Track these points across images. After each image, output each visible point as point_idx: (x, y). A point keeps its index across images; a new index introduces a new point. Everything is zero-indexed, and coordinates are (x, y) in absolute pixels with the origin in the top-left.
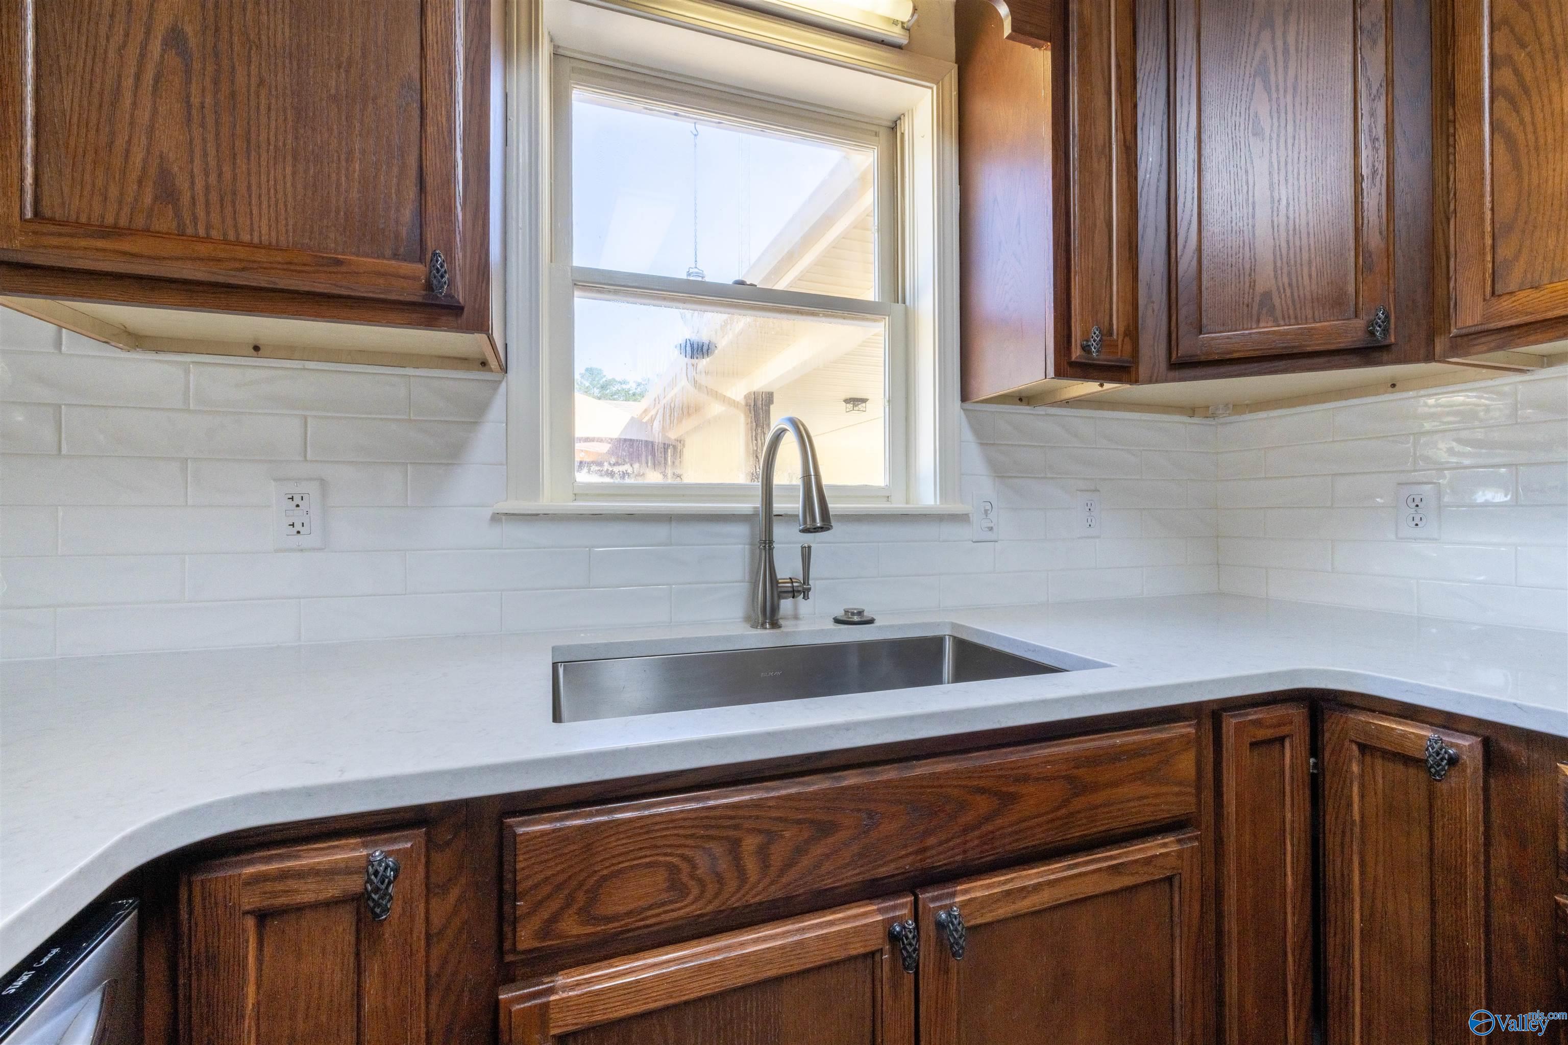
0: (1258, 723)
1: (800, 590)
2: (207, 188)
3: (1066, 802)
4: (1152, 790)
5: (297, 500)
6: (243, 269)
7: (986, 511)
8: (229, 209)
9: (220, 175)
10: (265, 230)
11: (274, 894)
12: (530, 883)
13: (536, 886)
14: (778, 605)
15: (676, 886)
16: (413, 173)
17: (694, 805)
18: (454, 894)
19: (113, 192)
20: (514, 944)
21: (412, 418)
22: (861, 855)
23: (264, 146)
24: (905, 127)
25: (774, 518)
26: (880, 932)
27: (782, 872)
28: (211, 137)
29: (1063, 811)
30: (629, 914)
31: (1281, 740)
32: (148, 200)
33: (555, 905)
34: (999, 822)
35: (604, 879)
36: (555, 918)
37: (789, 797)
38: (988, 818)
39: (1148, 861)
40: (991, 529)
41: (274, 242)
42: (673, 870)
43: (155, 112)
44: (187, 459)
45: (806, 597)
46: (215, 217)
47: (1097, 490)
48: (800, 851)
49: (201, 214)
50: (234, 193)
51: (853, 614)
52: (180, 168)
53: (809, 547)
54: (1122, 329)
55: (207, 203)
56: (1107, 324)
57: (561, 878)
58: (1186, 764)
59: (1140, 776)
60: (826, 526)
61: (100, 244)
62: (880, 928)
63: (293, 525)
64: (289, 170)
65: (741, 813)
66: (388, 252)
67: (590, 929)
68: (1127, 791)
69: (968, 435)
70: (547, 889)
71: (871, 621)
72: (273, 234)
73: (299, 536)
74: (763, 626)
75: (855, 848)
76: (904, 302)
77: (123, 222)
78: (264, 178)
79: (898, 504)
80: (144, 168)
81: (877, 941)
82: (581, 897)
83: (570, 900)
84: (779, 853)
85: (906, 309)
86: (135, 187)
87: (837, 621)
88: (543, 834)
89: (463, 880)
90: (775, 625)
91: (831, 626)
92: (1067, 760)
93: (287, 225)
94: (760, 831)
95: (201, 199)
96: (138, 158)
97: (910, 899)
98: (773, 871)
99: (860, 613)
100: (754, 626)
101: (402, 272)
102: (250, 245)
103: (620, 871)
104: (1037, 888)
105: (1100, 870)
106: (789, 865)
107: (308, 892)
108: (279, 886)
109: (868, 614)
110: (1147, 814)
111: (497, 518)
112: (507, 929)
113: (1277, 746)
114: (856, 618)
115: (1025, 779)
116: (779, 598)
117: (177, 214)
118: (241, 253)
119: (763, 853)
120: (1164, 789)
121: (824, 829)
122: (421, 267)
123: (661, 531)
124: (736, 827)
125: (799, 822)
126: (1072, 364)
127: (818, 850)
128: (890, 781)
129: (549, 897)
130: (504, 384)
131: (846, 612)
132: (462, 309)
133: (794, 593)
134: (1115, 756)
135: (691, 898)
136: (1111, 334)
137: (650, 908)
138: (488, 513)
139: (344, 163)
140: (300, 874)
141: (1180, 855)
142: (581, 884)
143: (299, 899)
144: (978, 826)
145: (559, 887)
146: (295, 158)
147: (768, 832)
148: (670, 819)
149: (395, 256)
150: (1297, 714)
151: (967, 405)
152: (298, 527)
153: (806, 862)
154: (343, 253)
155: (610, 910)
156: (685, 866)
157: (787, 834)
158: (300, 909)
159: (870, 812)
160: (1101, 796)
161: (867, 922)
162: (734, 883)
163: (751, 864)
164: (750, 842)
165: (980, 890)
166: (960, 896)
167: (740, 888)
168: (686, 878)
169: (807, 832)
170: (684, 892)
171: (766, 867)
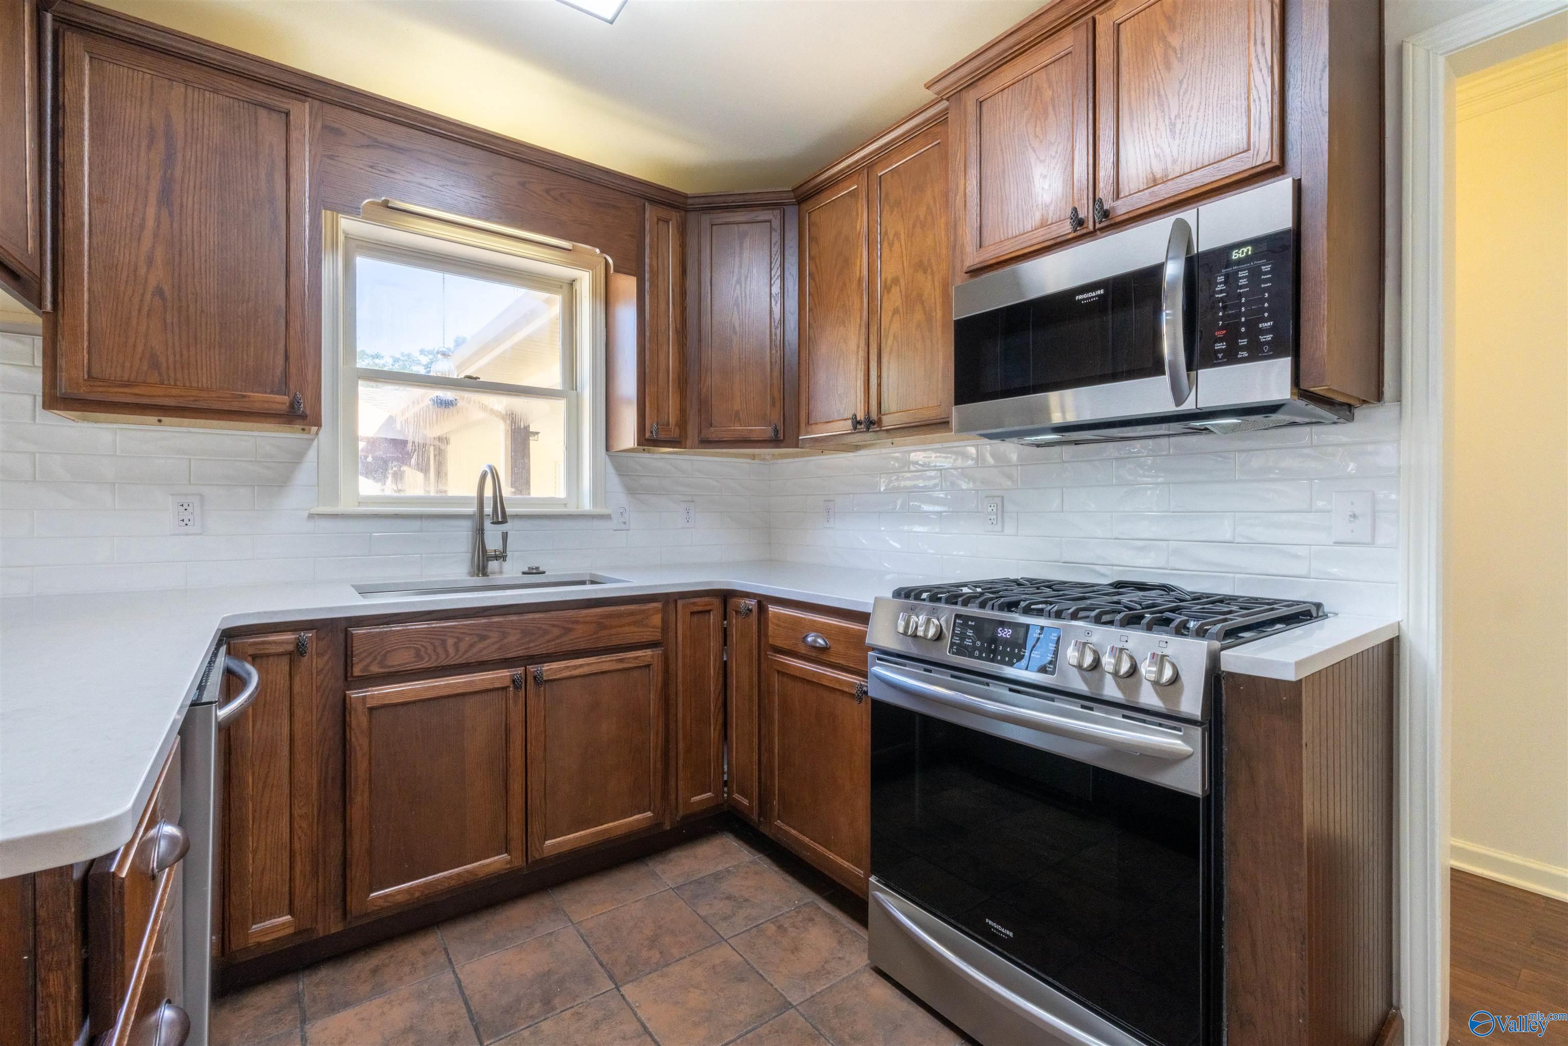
0: (694, 604)
1: (501, 556)
2: (175, 363)
3: (595, 633)
4: (639, 630)
5: (186, 506)
6: (196, 400)
7: (622, 513)
8: (186, 371)
9: (181, 355)
10: (204, 381)
11: (259, 649)
12: (358, 651)
13: (361, 653)
14: (487, 565)
15: (418, 656)
16: (282, 352)
17: (426, 626)
18: (326, 658)
19: (128, 364)
20: (352, 674)
21: (258, 460)
22: (500, 649)
23: (204, 342)
24: (577, 286)
25: (485, 517)
26: (508, 679)
27: (464, 654)
28: (177, 338)
29: (595, 636)
30: (399, 665)
31: (709, 611)
32: (145, 368)
33: (368, 660)
34: (563, 639)
35: (389, 652)
36: (368, 665)
37: (468, 625)
38: (558, 637)
39: (636, 658)
40: (625, 523)
41: (209, 387)
42: (418, 651)
43: (148, 327)
44: (114, 484)
45: (505, 560)
46: (179, 376)
47: (693, 501)
48: (472, 646)
49: (172, 375)
50: (188, 364)
51: (533, 569)
52: (161, 353)
53: (507, 533)
54: (674, 423)
55: (175, 369)
56: (666, 419)
57: (371, 650)
58: (657, 620)
59: (635, 623)
60: (504, 521)
61: (122, 390)
62: (508, 677)
63: (183, 520)
64: (217, 353)
65: (447, 630)
66: (268, 391)
67: (382, 670)
68: (627, 629)
69: (611, 470)
70: (365, 654)
71: (544, 573)
72: (209, 382)
73: (186, 527)
74: (478, 575)
75: (497, 646)
76: (576, 390)
77: (133, 378)
78: (204, 357)
79: (571, 509)
80: (143, 353)
81: (507, 682)
82: (379, 658)
83: (375, 659)
84: (463, 646)
85: (577, 394)
86: (138, 362)
87: (524, 573)
88: (364, 634)
89: (330, 652)
90: (485, 574)
91: (520, 575)
92: (597, 616)
93: (216, 379)
94: (455, 638)
95: (172, 367)
96: (140, 349)
97: (523, 668)
98: (460, 653)
99: (537, 568)
100: (473, 576)
101: (276, 400)
102: (198, 389)
103: (395, 649)
104: (581, 666)
105: (612, 660)
106: (466, 651)
107: (273, 649)
108: (262, 647)
109: (541, 569)
110: (636, 639)
111: (311, 516)
112: (349, 668)
113: (707, 614)
114: (534, 571)
115: (577, 622)
116: (488, 560)
117: (160, 374)
118: (194, 393)
119: (456, 646)
120: (646, 630)
121: (483, 638)
122: (287, 397)
123: (416, 524)
124: (445, 635)
125: (471, 634)
126: (647, 440)
127: (481, 646)
129: (366, 657)
130: (316, 441)
131: (529, 568)
132: (307, 416)
133: (496, 558)
134: (620, 615)
135: (426, 660)
136: (669, 425)
137: (407, 664)
138: (306, 514)
139: (245, 348)
140: (269, 643)
141: (652, 656)
142: (380, 653)
143: (267, 651)
144: (554, 640)
145: (370, 654)
146: (220, 346)
147: (458, 638)
148: (417, 631)
149: (272, 392)
150: (716, 602)
151: (609, 453)
152: (186, 521)
153: (475, 650)
154: (245, 392)
155: (390, 663)
156: (423, 649)
157: (467, 639)
158: (268, 656)
159: (504, 633)
160: (614, 631)
161: (503, 675)
162: (443, 656)
163: (451, 651)
164: (450, 642)
165: (555, 665)
166: (546, 667)
167: (447, 658)
168: (422, 653)
169: (476, 639)
170: (422, 658)
171: (457, 650)
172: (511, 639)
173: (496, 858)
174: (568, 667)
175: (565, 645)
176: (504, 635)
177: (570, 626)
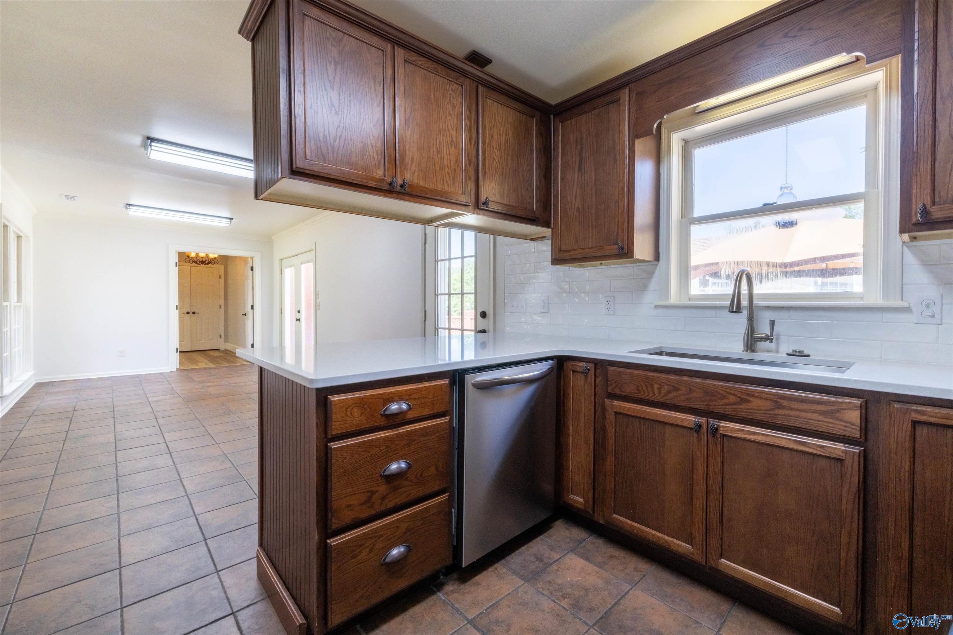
1: (768, 339)
3: (772, 410)
5: (609, 302)
6: (587, 254)
7: (928, 306)
9: (584, 234)
10: (590, 244)
11: (574, 368)
13: (611, 380)
14: (756, 345)
18: (600, 379)
19: (569, 243)
21: (634, 278)
22: (687, 400)
27: (664, 396)
29: (774, 412)
30: (629, 393)
32: (574, 243)
34: (739, 407)
35: (624, 384)
36: (614, 388)
38: (734, 404)
39: (822, 447)
40: (932, 316)
41: (592, 246)
42: (638, 387)
44: (588, 292)
45: (772, 342)
46: (583, 244)
48: (669, 392)
50: (586, 238)
51: (796, 351)
53: (774, 321)
55: (582, 241)
58: (854, 416)
62: (694, 422)
65: (654, 378)
66: (612, 244)
71: (807, 356)
74: (747, 351)
75: (685, 397)
77: (571, 248)
78: (591, 233)
81: (692, 425)
82: (619, 386)
83: (617, 386)
84: (663, 391)
86: (572, 241)
87: (788, 354)
88: (612, 370)
90: (754, 351)
91: (784, 355)
92: (775, 395)
94: (658, 384)
97: (705, 419)
98: (662, 395)
99: (802, 351)
100: (744, 351)
101: (614, 248)
103: (626, 383)
104: (756, 433)
106: (666, 395)
109: (806, 352)
111: (656, 307)
112: (607, 387)
113: (946, 429)
114: (797, 354)
115: (752, 396)
116: (756, 342)
117: (578, 245)
119: (659, 389)
120: (837, 423)
121: (677, 389)
122: (617, 246)
124: (653, 381)
125: (669, 385)
127: (675, 394)
128: (697, 382)
129: (613, 383)
131: (793, 351)
132: (627, 254)
133: (764, 340)
135: (642, 394)
138: (653, 306)
140: (577, 366)
141: (846, 451)
142: (620, 383)
143: (577, 370)
144: (731, 405)
147: (661, 385)
153: (670, 396)
157: (666, 387)
158: (577, 372)
159: (690, 389)
160: (793, 413)
161: (690, 419)
162: (651, 395)
163: (656, 391)
164: (656, 386)
165: (731, 425)
166: (723, 424)
167: (653, 396)
168: (640, 388)
169: (671, 388)
170: (640, 392)
171: (660, 393)
172: (694, 395)
173: (684, 544)
174: (743, 430)
175: (742, 412)
176: (691, 391)
177: (746, 397)
